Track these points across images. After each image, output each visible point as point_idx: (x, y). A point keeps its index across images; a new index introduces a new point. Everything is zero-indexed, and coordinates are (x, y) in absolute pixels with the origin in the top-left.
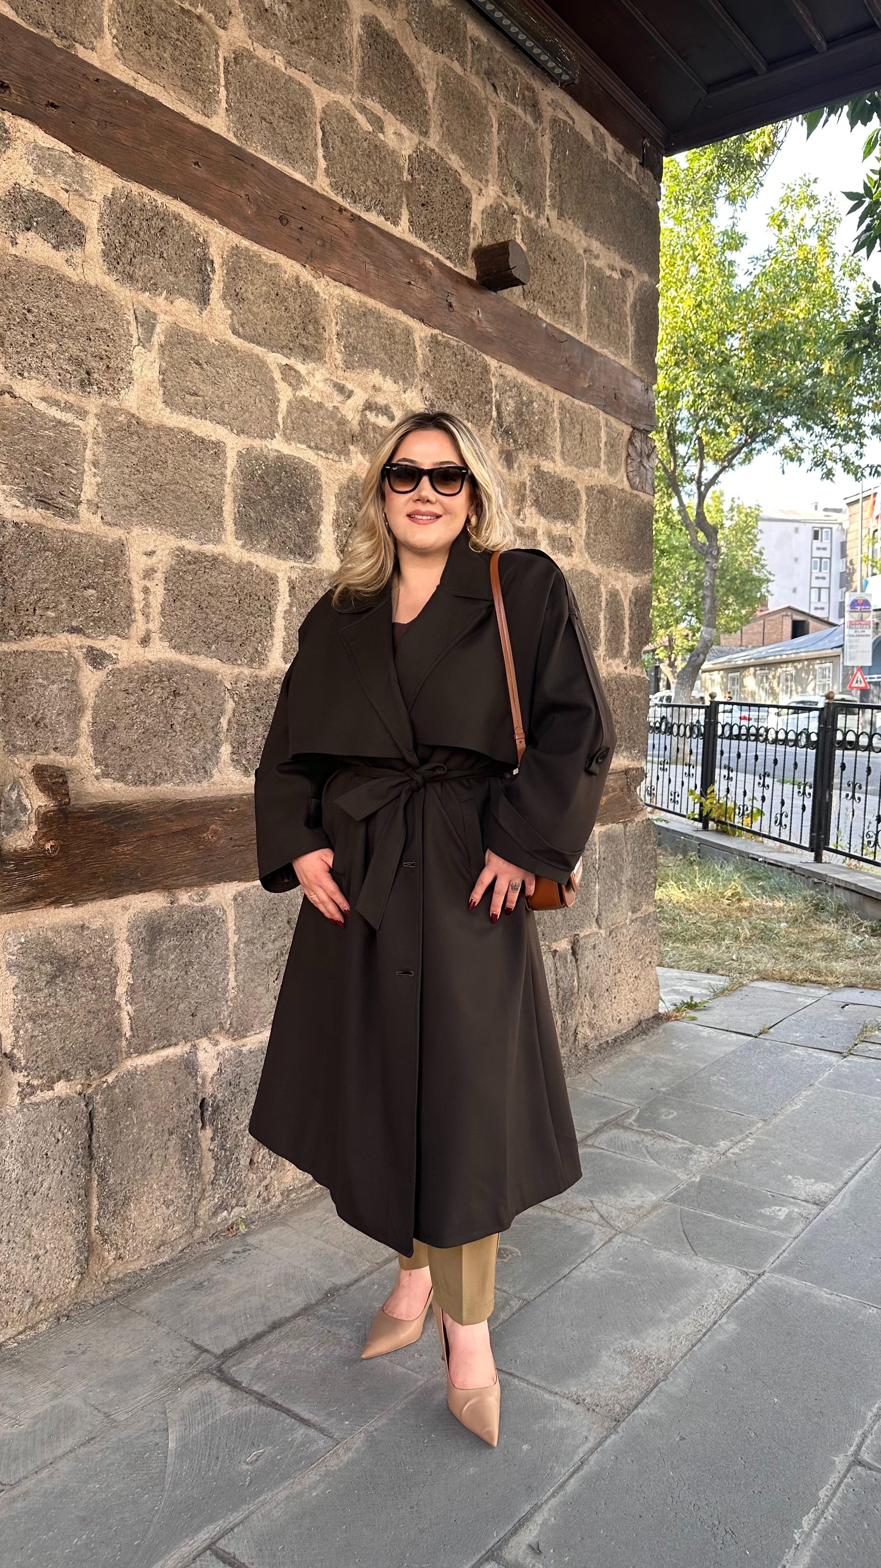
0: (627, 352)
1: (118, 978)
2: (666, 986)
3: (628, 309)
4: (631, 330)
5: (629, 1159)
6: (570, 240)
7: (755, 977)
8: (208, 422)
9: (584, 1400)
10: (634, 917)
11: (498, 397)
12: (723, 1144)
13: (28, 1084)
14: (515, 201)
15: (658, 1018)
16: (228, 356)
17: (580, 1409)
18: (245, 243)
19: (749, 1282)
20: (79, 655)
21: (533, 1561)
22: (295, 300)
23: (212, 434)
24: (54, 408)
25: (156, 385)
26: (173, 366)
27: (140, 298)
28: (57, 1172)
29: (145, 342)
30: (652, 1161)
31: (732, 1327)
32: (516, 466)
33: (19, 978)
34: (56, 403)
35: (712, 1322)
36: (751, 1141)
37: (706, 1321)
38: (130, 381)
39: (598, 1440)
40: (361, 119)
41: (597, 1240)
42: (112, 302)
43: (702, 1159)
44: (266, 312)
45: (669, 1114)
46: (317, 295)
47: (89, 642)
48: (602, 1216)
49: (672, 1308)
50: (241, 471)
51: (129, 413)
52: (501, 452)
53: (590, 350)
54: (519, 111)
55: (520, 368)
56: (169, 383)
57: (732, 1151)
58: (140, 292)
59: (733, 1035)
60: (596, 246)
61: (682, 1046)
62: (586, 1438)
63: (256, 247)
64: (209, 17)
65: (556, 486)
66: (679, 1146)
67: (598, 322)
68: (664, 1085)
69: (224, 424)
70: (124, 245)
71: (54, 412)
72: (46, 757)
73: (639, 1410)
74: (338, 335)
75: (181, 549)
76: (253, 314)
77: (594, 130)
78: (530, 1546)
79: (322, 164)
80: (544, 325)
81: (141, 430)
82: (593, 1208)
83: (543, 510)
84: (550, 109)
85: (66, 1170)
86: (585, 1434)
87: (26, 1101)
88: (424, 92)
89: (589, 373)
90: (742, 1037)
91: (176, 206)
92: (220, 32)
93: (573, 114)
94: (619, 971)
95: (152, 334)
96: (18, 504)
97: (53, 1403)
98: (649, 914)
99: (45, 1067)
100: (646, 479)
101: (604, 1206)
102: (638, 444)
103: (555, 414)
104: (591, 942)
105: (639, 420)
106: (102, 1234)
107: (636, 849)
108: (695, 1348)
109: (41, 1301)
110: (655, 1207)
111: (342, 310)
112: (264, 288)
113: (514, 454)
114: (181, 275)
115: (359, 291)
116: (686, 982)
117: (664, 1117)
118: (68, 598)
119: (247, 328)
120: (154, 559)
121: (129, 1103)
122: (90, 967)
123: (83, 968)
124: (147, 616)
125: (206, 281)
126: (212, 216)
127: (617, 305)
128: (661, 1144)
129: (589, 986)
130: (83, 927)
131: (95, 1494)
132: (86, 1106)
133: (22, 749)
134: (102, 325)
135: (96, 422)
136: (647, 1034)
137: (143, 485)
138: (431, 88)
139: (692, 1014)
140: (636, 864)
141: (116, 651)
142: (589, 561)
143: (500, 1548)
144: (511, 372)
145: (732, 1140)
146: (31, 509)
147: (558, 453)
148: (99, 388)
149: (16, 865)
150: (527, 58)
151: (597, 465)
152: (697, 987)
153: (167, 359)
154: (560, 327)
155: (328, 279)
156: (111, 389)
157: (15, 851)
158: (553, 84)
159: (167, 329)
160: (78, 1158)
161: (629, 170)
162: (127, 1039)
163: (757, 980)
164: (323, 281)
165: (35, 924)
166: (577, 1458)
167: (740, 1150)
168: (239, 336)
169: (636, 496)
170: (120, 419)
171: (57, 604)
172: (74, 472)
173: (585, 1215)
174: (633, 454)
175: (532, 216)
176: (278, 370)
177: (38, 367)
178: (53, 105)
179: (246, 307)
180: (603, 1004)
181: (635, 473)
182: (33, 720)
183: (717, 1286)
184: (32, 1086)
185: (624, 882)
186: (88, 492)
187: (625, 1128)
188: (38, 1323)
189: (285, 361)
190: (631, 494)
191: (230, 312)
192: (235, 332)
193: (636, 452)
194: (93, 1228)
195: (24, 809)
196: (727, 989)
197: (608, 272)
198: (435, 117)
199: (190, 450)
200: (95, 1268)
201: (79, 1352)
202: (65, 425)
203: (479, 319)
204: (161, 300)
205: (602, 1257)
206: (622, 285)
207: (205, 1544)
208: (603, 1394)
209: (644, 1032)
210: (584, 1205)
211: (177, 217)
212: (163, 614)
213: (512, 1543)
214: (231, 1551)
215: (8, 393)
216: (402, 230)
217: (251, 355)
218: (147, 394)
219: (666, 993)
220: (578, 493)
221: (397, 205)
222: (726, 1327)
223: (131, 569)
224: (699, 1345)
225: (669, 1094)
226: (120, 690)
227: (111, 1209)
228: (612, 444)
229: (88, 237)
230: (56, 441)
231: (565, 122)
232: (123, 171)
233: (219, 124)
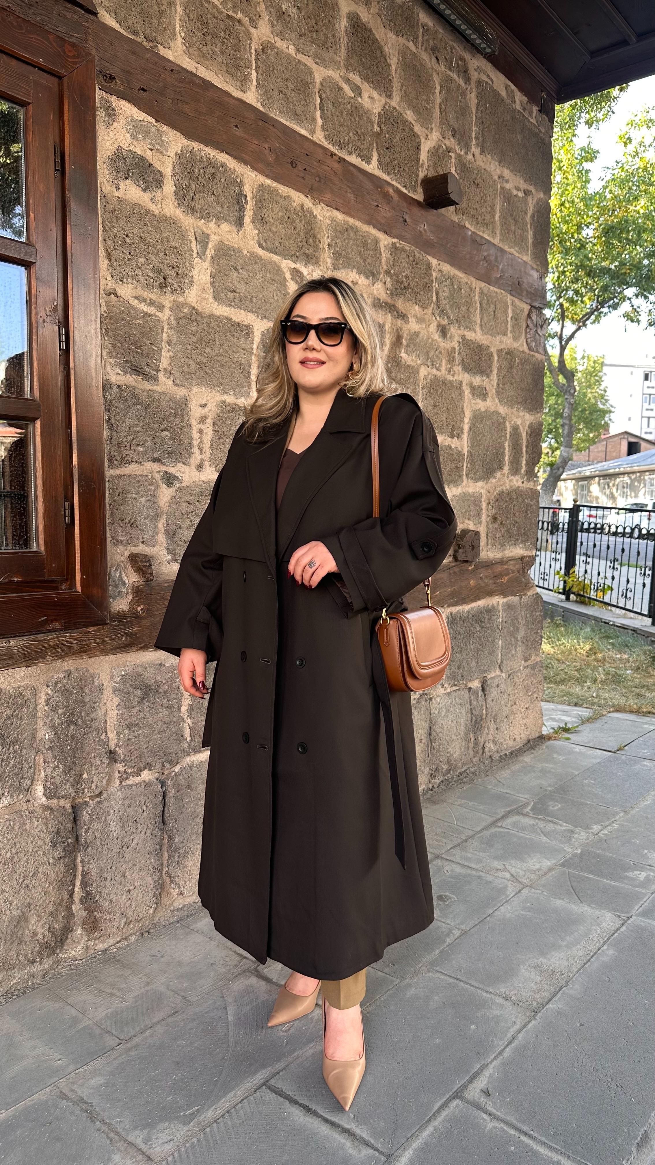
0: (527, 250)
1: (183, 700)
2: (546, 715)
3: (528, 218)
4: (530, 235)
5: (528, 836)
6: (489, 169)
7: (611, 710)
8: (242, 311)
9: (511, 998)
10: (526, 664)
11: (437, 286)
12: (596, 828)
13: (125, 771)
14: (451, 142)
15: (542, 738)
16: (256, 263)
17: (508, 1003)
18: (268, 182)
19: (621, 922)
20: (158, 477)
21: (486, 1100)
22: (301, 221)
23: (245, 319)
24: (143, 304)
25: (209, 285)
26: (220, 271)
27: (199, 224)
28: (143, 833)
29: (201, 255)
30: (545, 838)
31: (611, 952)
32: (448, 336)
33: (121, 699)
34: (143, 300)
35: (597, 948)
36: (616, 826)
37: (593, 948)
38: (192, 283)
39: (523, 1024)
40: (346, 88)
41: (511, 891)
42: (181, 227)
43: (582, 838)
44: (281, 229)
45: (555, 805)
46: (315, 217)
47: (164, 468)
48: (512, 875)
49: (568, 938)
50: (264, 346)
51: (191, 306)
52: (439, 326)
53: (502, 250)
54: (454, 76)
55: (452, 265)
56: (217, 284)
57: (602, 832)
58: (198, 220)
59: (598, 751)
60: (507, 173)
61: (561, 758)
62: (515, 1022)
63: (275, 184)
64: (246, 20)
65: (476, 350)
66: (564, 828)
67: (507, 229)
68: (550, 786)
69: (253, 312)
70: (188, 187)
71: (143, 307)
72: (137, 548)
73: (550, 1005)
74: (329, 245)
75: (223, 402)
76: (273, 232)
77: (507, 87)
78: (482, 1091)
79: (320, 122)
80: (470, 233)
81: (199, 319)
82: (505, 870)
83: (467, 369)
84: (476, 74)
85: (149, 831)
86: (514, 1020)
87: (124, 784)
88: (389, 66)
89: (501, 267)
90: (604, 752)
91: (223, 158)
92: (253, 30)
93: (493, 77)
94: (515, 703)
95: (206, 249)
96: (120, 372)
97: (147, 988)
98: (537, 663)
99: (136, 760)
100: (540, 343)
101: (514, 869)
102: (534, 317)
103: (477, 298)
104: (496, 682)
105: (536, 300)
106: (170, 877)
107: (528, 615)
108: (587, 966)
109: (131, 921)
110: (550, 870)
111: (332, 228)
112: (280, 214)
113: (447, 327)
114: (226, 206)
115: (343, 213)
116: (559, 713)
117: (551, 808)
118: (151, 438)
119: (268, 243)
120: (206, 409)
121: (189, 787)
122: (165, 692)
123: (160, 693)
124: (201, 449)
125: (242, 210)
126: (246, 164)
127: (521, 217)
128: (550, 827)
129: (494, 713)
130: (161, 665)
131: (183, 1048)
132: (162, 787)
133: (121, 542)
134: (173, 244)
135: (170, 313)
136: (534, 750)
137: (200, 357)
138: (393, 62)
139: (567, 735)
140: (527, 626)
141: (181, 474)
142: (499, 404)
143: (462, 1091)
144: (447, 268)
145: (602, 825)
146: (128, 376)
147: (478, 325)
148: (172, 289)
149: (119, 622)
150: (461, 37)
151: (505, 334)
152: (569, 716)
153: (216, 267)
154: (481, 234)
155: (323, 205)
156: (179, 289)
157: (119, 612)
158: (478, 55)
159: (216, 245)
160: (156, 823)
161: (531, 115)
162: (188, 743)
163: (613, 712)
164: (319, 207)
165: (131, 662)
166: (509, 1036)
167: (609, 832)
168: (263, 249)
169: (533, 355)
170: (185, 310)
171: (145, 441)
172: (156, 349)
173: (500, 874)
174: (531, 325)
175: (462, 153)
176: (289, 272)
177: (132, 275)
178: (143, 90)
179: (268, 228)
180: (504, 726)
181: (532, 339)
182: (129, 522)
183: (598, 925)
184: (127, 773)
185: (519, 639)
186: (164, 363)
187: (524, 815)
188: (129, 936)
189: (293, 265)
190: (529, 354)
191: (257, 232)
192: (261, 246)
193: (533, 323)
194: (164, 872)
195: (124, 583)
196: (591, 718)
197: (515, 192)
198: (396, 84)
199: (230, 332)
200: (165, 900)
201: (159, 956)
202: (150, 315)
203: (425, 230)
204: (212, 225)
205: (515, 903)
206: (525, 201)
207: (261, 1082)
208: (524, 994)
209: (532, 748)
210: (499, 867)
211: (223, 165)
212: (211, 448)
213: (471, 1087)
214: (280, 1087)
215: (114, 294)
216: (373, 167)
217: (271, 262)
218: (202, 292)
219: (548, 720)
220: (491, 355)
221: (369, 149)
222: (607, 952)
223: (191, 417)
224: (589, 963)
225: (554, 792)
226: (184, 502)
227: (176, 859)
228: (515, 318)
229: (165, 182)
230: (144, 327)
231: (486, 83)
232: (188, 134)
233: (251, 97)
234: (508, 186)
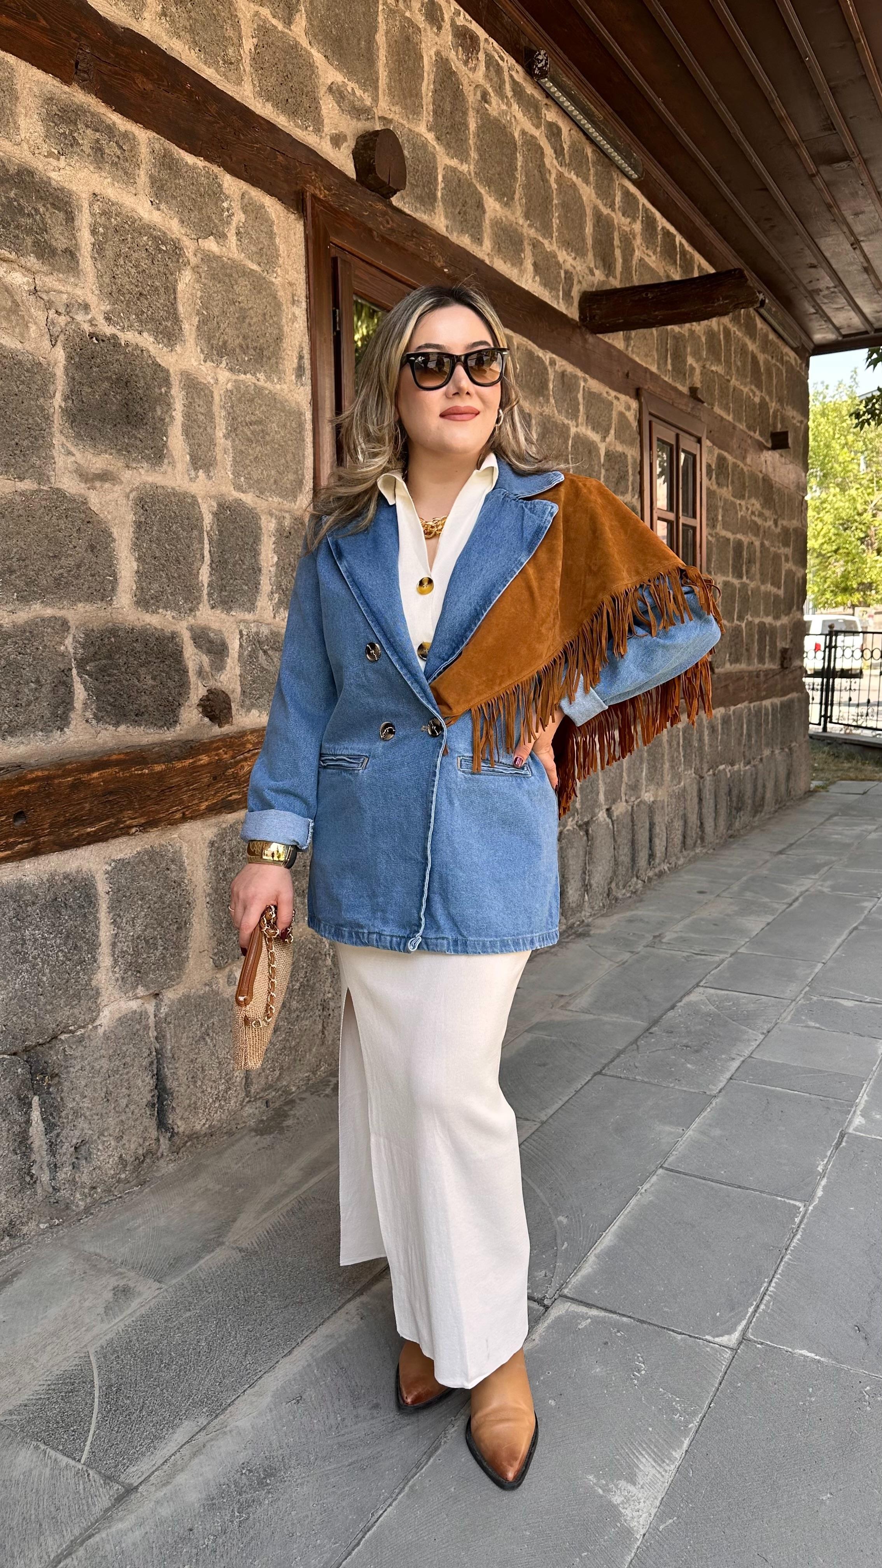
14: (778, 407)
54: (778, 363)
59: (851, 794)
69: (731, 531)
84: (785, 357)
88: (761, 372)
138: (762, 368)
158: (786, 345)
197: (797, 425)
198: (764, 382)
231: (788, 361)
232: (720, 448)
233: (730, 418)
234: (795, 421)
